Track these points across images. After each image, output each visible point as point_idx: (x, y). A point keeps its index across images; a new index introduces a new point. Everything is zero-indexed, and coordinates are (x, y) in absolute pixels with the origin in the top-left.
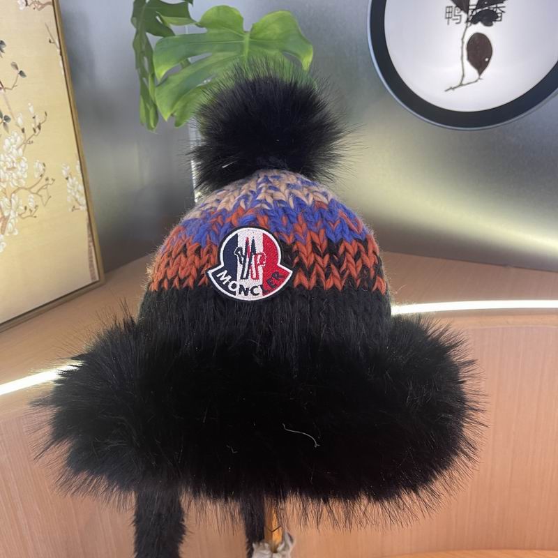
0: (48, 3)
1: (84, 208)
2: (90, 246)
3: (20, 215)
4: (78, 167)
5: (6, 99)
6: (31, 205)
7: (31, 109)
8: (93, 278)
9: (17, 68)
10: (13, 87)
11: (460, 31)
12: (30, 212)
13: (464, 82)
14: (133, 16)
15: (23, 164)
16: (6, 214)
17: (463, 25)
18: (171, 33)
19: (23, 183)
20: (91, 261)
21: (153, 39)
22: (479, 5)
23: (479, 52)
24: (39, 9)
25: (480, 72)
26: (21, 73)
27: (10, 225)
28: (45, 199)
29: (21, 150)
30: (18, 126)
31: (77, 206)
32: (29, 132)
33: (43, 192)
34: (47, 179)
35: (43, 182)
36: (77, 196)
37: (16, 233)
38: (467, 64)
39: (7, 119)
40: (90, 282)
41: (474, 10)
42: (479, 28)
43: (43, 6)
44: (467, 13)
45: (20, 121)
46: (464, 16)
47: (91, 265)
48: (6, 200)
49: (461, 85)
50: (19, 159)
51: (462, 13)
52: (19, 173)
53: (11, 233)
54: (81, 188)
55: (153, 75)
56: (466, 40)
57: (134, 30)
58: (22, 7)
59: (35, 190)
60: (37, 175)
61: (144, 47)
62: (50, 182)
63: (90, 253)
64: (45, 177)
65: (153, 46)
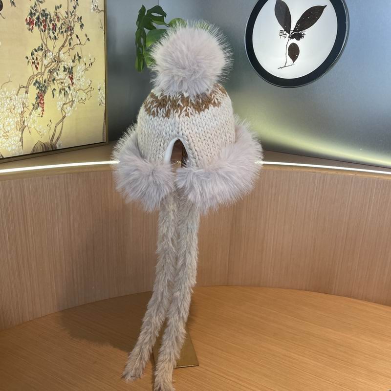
0: (102, 11)
1: (104, 105)
2: (104, 124)
3: (79, 101)
4: (104, 86)
5: (81, 49)
6: (83, 98)
7: (90, 55)
8: (103, 140)
9: (87, 37)
10: (85, 44)
11: (286, 42)
12: (82, 101)
13: (286, 65)
14: (137, 21)
15: (83, 79)
16: (74, 99)
17: (287, 39)
18: (155, 28)
19: (82, 88)
20: (104, 131)
21: (147, 31)
22: (295, 30)
23: (294, 52)
24: (99, 13)
25: (294, 62)
26: (88, 39)
27: (74, 105)
28: (89, 97)
29: (83, 72)
30: (84, 61)
31: (101, 104)
32: (88, 65)
33: (89, 93)
34: (91, 88)
35: (89, 89)
36: (102, 99)
37: (76, 109)
38: (288, 57)
39: (80, 58)
40: (102, 141)
41: (292, 32)
42: (294, 41)
43: (100, 11)
44: (289, 34)
45: (85, 60)
46: (288, 35)
47: (103, 134)
48: (75, 93)
49: (285, 66)
50: (82, 76)
51: (287, 33)
52: (81, 83)
53: (74, 108)
54: (104, 96)
55: (145, 45)
56: (288, 46)
57: (137, 28)
58: (92, 11)
59: (86, 91)
60: (87, 85)
61: (142, 34)
62: (92, 89)
63: (104, 127)
64: (90, 87)
65: (147, 33)
